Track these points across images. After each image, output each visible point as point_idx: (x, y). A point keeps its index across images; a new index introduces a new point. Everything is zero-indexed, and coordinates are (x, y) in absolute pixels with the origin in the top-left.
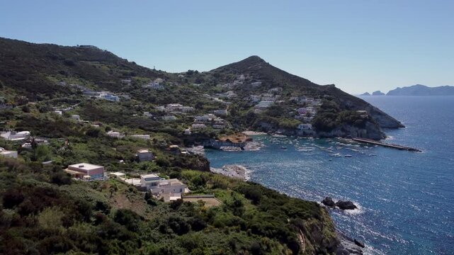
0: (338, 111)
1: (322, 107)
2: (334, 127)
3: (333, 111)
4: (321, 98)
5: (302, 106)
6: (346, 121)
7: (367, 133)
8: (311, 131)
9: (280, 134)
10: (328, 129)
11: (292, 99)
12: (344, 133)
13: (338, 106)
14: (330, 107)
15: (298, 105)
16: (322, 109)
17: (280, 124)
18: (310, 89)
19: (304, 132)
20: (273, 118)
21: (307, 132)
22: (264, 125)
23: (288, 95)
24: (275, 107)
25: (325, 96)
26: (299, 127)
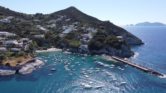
0: (106, 36)
1: (97, 33)
2: (102, 47)
3: (103, 37)
4: (98, 28)
5: (86, 33)
6: (109, 43)
7: (122, 52)
8: (87, 50)
9: (68, 51)
10: (98, 49)
11: (82, 28)
12: (107, 52)
13: (107, 33)
14: (102, 34)
15: (84, 32)
16: (97, 35)
17: (70, 44)
18: (93, 23)
19: (83, 50)
20: (67, 40)
21: (85, 50)
22: (63, 44)
23: (81, 26)
24: (71, 33)
25: (101, 27)
26: (80, 47)
